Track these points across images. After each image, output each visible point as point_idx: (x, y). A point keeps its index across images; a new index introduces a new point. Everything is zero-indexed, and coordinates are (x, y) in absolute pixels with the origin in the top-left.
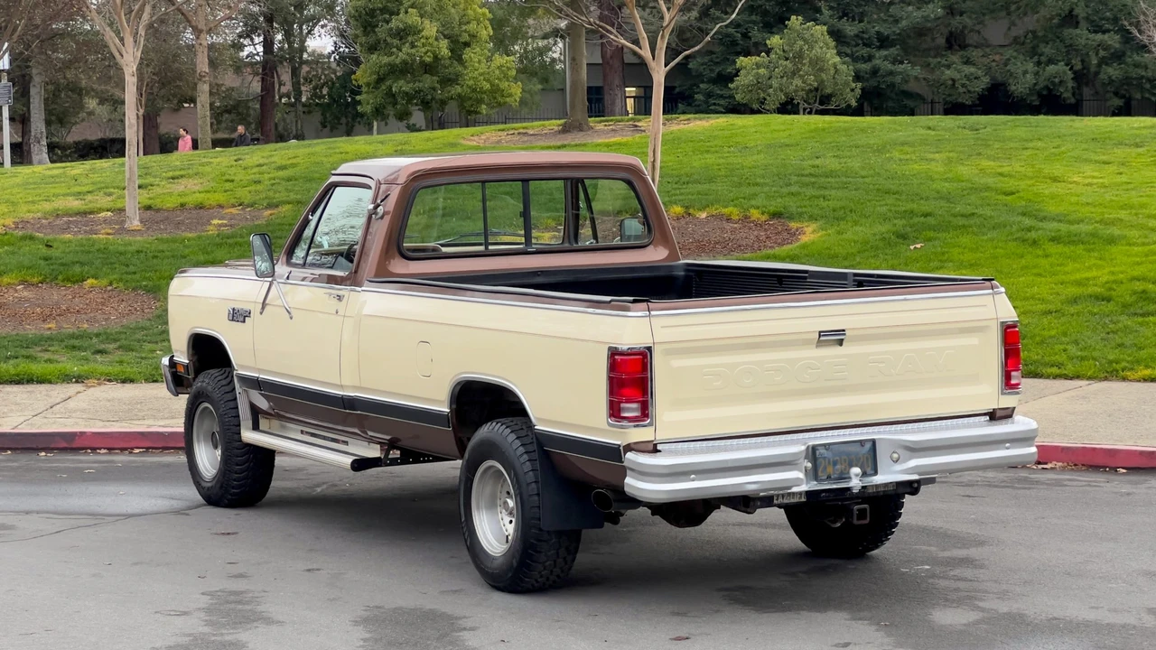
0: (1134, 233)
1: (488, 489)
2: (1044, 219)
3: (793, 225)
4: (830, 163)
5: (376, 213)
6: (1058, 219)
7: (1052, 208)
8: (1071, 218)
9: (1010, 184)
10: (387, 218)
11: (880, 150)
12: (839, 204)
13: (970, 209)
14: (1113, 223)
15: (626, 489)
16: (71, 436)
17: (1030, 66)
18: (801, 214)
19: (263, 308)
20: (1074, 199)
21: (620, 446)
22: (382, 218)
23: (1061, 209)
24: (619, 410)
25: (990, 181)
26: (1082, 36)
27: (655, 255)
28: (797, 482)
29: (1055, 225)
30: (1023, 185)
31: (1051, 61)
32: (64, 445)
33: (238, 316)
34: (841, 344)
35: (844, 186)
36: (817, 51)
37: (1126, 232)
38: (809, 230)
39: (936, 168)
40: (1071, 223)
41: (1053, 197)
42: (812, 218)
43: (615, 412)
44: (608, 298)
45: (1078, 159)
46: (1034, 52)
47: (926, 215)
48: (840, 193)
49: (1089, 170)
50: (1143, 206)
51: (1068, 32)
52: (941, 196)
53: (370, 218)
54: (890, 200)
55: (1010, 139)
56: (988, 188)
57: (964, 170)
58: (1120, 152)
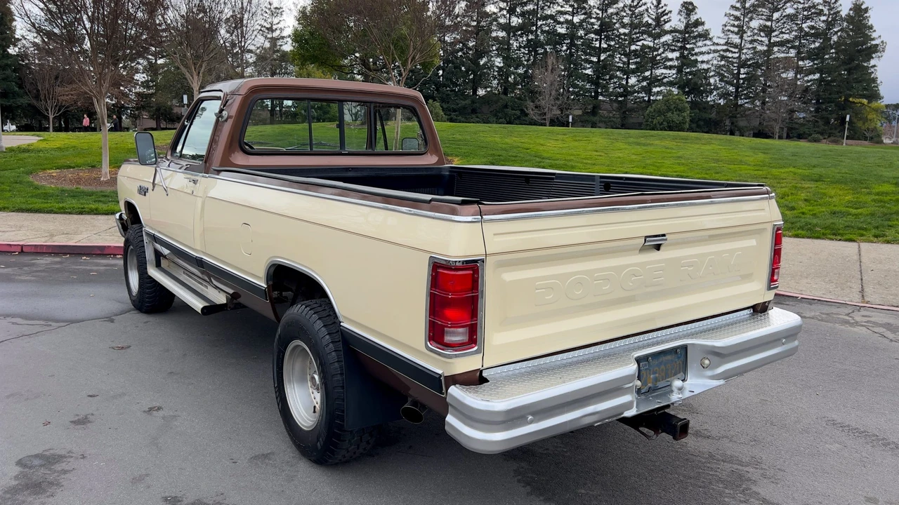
0: (579, 165)
1: (298, 366)
2: (543, 158)
3: (450, 158)
4: (458, 136)
5: (222, 117)
6: (549, 159)
7: (545, 155)
8: (554, 158)
9: (527, 146)
10: (230, 122)
11: (475, 133)
12: (466, 151)
13: (514, 154)
14: (570, 160)
15: (446, 428)
16: (104, 247)
17: (495, 119)
18: (452, 154)
19: (154, 187)
20: (552, 152)
21: (440, 376)
22: (226, 120)
23: (549, 155)
24: (442, 334)
25: (519, 144)
26: (509, 111)
27: (429, 160)
28: (628, 406)
29: (548, 161)
30: (531, 146)
31: (500, 118)
32: (99, 252)
33: (143, 191)
34: (658, 249)
35: (466, 145)
36: (437, 111)
37: (576, 164)
38: (456, 159)
39: (498, 140)
40: (554, 160)
41: (544, 151)
42: (457, 156)
43: (436, 334)
44: (428, 197)
45: (546, 138)
46: (495, 115)
47: (499, 156)
48: (465, 147)
49: (552, 141)
50: (578, 155)
51: (506, 110)
52: (503, 149)
53: (217, 121)
54: (485, 150)
55: (520, 131)
56: (519, 147)
57: (507, 140)
58: (560, 136)
